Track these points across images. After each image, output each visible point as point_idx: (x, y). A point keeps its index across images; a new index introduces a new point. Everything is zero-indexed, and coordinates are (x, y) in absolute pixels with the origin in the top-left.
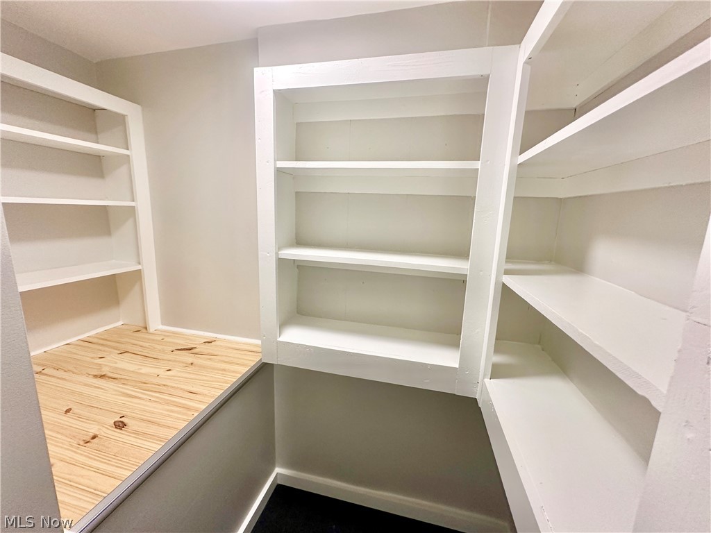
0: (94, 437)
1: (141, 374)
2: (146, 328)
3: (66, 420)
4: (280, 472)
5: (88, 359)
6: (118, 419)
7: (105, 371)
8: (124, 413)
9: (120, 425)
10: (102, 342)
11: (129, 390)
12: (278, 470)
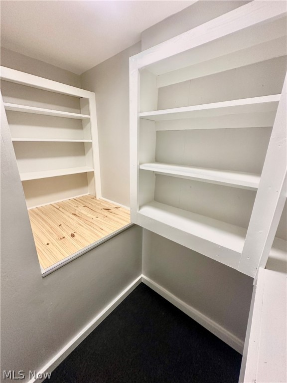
0: (63, 238)
1: (87, 216)
2: (96, 197)
3: (59, 229)
4: (143, 277)
5: (73, 207)
6: (73, 233)
7: (77, 213)
8: (76, 231)
9: (73, 235)
10: (79, 200)
11: (81, 222)
12: (142, 276)
